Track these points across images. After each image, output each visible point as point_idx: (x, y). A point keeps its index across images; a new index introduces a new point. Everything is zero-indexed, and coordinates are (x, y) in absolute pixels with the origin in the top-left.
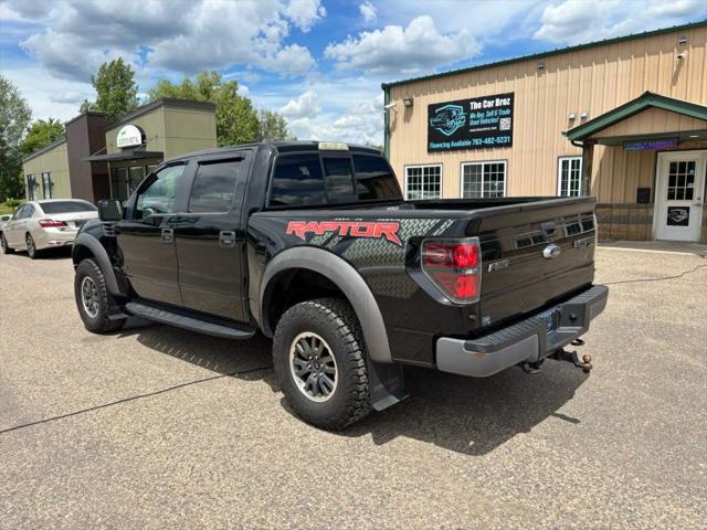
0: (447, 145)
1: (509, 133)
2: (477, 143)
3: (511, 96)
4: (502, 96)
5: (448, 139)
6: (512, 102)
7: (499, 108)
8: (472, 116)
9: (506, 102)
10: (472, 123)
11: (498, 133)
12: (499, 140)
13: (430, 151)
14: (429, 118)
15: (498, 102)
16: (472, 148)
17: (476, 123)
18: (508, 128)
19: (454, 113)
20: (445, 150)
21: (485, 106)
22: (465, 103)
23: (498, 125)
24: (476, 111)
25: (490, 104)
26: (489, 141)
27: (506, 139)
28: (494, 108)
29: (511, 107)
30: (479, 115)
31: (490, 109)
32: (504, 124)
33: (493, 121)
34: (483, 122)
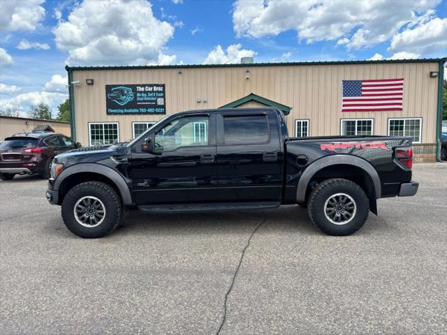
0: (122, 111)
1: (164, 107)
2: (143, 111)
3: (163, 86)
4: (157, 85)
5: (122, 108)
6: (164, 89)
7: (156, 92)
8: (138, 95)
9: (160, 89)
10: (138, 99)
11: (156, 106)
12: (157, 110)
13: (108, 113)
14: (107, 93)
15: (155, 89)
16: (140, 113)
17: (142, 99)
18: (163, 104)
19: (126, 92)
20: (120, 114)
21: (147, 90)
22: (134, 87)
23: (156, 101)
24: (141, 92)
25: (150, 89)
26: (150, 110)
27: (162, 110)
28: (153, 91)
29: (164, 92)
30: (143, 95)
31: (150, 92)
32: (160, 102)
33: (153, 99)
34: (146, 99)
